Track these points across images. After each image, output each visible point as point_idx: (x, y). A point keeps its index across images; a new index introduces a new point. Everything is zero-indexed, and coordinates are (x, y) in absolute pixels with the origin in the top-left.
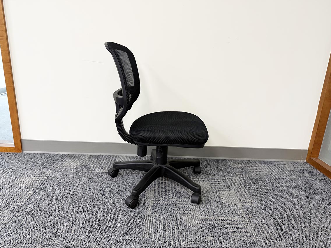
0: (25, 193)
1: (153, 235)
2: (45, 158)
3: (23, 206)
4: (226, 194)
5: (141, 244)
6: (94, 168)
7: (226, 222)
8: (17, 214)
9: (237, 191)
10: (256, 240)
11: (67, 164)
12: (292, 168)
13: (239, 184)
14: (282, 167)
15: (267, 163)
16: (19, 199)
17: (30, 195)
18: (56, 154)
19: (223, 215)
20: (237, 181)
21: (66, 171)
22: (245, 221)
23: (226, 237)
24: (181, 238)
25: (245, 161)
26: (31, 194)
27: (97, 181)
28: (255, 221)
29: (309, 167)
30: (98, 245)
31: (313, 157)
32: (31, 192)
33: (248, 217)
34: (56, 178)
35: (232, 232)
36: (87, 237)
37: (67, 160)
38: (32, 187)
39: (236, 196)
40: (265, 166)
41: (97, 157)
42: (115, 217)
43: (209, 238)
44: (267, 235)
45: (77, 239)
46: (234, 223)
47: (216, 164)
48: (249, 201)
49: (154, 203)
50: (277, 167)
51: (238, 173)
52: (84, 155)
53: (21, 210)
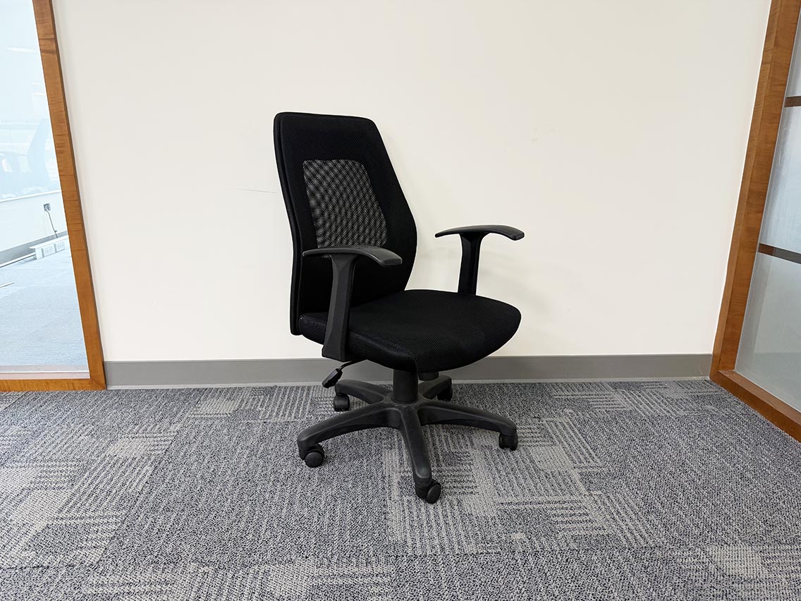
0: (136, 472)
1: (408, 535)
2: (159, 400)
3: (141, 496)
4: (546, 452)
5: (387, 552)
6: (268, 415)
7: (548, 506)
8: (133, 511)
9: (567, 446)
10: (608, 535)
11: (208, 408)
12: (680, 394)
13: (571, 432)
14: (660, 394)
15: (628, 386)
16: (128, 483)
17: (148, 474)
18: (179, 390)
19: (542, 492)
20: (567, 426)
21: (209, 423)
22: (587, 501)
23: (551, 533)
24: (463, 539)
25: (580, 384)
26: (150, 472)
27: (278, 439)
28: (606, 501)
29: (714, 390)
30: (306, 557)
31: (723, 368)
32: (149, 469)
33: (591, 495)
34: (191, 438)
35: (562, 522)
36: (281, 545)
37: (205, 399)
38: (149, 459)
39: (566, 455)
40: (623, 392)
41: (269, 391)
42: (329, 507)
43: (518, 536)
44: (630, 524)
45: (263, 550)
46: (564, 506)
47: (521, 394)
48: (592, 463)
49: (402, 477)
50: (648, 394)
51: (567, 411)
52: (240, 389)
53: (138, 503)
